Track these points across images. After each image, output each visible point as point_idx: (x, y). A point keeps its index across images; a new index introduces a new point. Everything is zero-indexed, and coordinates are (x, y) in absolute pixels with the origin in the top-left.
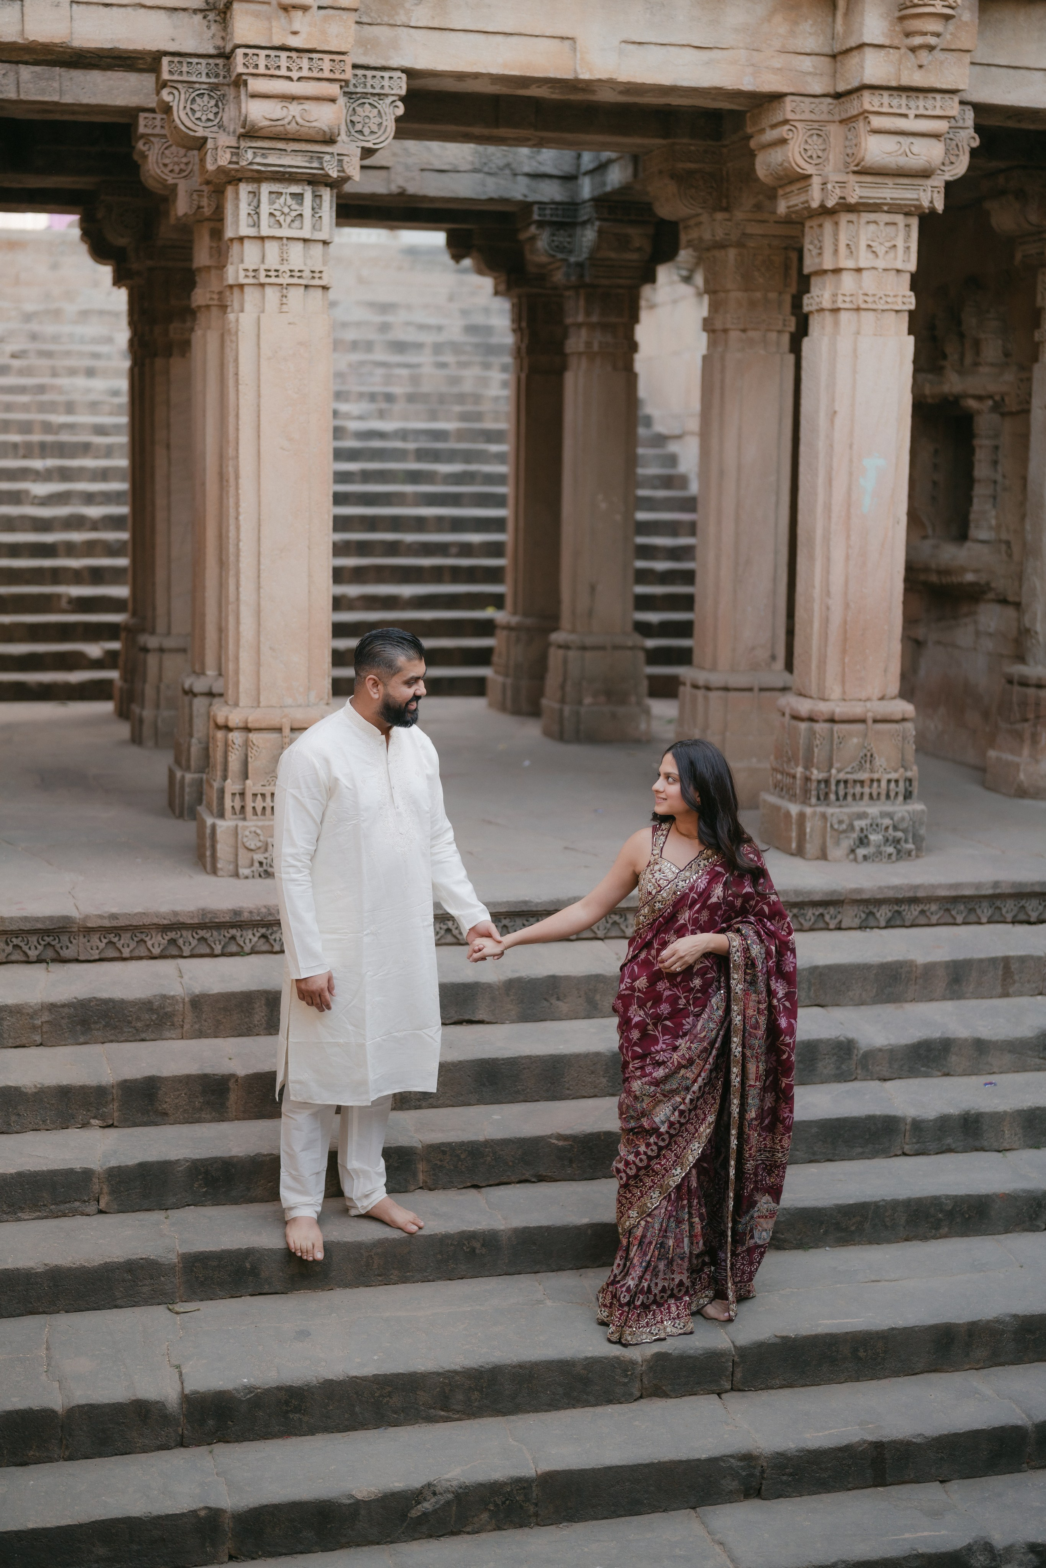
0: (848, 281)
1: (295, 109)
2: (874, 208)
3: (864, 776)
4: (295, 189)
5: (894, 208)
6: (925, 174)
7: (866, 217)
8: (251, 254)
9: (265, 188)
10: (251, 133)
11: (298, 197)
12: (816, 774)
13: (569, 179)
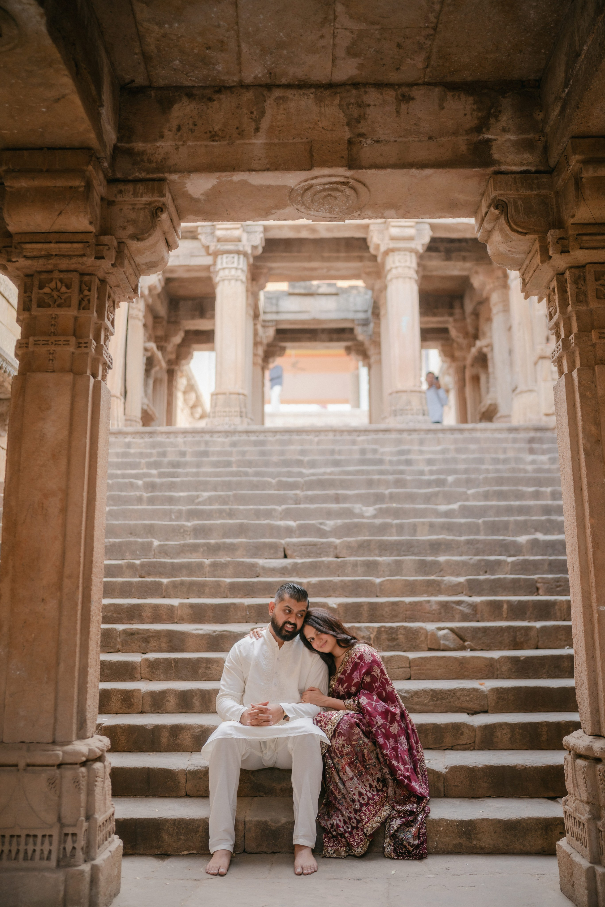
0: (394, 271)
1: (229, 232)
2: (399, 250)
3: (408, 407)
4: (232, 255)
5: (405, 249)
6: (411, 239)
7: (396, 253)
8: (221, 274)
9: (225, 256)
10: (219, 240)
11: (233, 257)
12: (393, 408)
13: (366, 311)
